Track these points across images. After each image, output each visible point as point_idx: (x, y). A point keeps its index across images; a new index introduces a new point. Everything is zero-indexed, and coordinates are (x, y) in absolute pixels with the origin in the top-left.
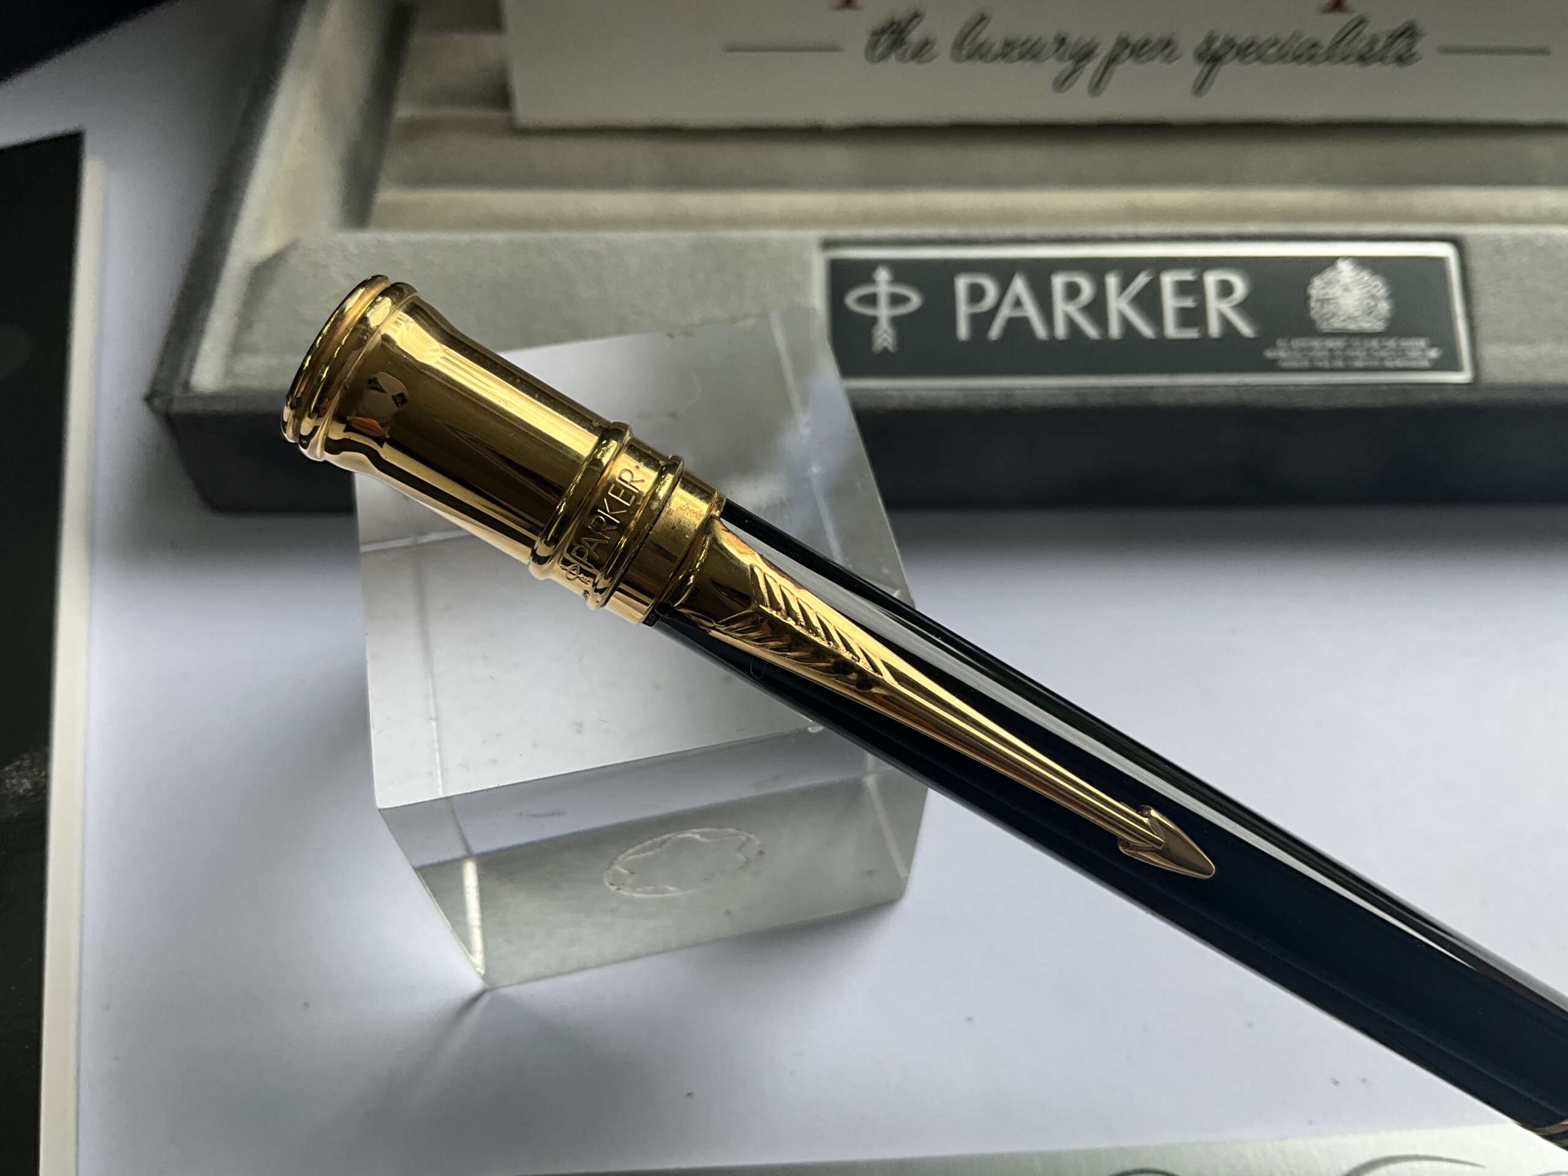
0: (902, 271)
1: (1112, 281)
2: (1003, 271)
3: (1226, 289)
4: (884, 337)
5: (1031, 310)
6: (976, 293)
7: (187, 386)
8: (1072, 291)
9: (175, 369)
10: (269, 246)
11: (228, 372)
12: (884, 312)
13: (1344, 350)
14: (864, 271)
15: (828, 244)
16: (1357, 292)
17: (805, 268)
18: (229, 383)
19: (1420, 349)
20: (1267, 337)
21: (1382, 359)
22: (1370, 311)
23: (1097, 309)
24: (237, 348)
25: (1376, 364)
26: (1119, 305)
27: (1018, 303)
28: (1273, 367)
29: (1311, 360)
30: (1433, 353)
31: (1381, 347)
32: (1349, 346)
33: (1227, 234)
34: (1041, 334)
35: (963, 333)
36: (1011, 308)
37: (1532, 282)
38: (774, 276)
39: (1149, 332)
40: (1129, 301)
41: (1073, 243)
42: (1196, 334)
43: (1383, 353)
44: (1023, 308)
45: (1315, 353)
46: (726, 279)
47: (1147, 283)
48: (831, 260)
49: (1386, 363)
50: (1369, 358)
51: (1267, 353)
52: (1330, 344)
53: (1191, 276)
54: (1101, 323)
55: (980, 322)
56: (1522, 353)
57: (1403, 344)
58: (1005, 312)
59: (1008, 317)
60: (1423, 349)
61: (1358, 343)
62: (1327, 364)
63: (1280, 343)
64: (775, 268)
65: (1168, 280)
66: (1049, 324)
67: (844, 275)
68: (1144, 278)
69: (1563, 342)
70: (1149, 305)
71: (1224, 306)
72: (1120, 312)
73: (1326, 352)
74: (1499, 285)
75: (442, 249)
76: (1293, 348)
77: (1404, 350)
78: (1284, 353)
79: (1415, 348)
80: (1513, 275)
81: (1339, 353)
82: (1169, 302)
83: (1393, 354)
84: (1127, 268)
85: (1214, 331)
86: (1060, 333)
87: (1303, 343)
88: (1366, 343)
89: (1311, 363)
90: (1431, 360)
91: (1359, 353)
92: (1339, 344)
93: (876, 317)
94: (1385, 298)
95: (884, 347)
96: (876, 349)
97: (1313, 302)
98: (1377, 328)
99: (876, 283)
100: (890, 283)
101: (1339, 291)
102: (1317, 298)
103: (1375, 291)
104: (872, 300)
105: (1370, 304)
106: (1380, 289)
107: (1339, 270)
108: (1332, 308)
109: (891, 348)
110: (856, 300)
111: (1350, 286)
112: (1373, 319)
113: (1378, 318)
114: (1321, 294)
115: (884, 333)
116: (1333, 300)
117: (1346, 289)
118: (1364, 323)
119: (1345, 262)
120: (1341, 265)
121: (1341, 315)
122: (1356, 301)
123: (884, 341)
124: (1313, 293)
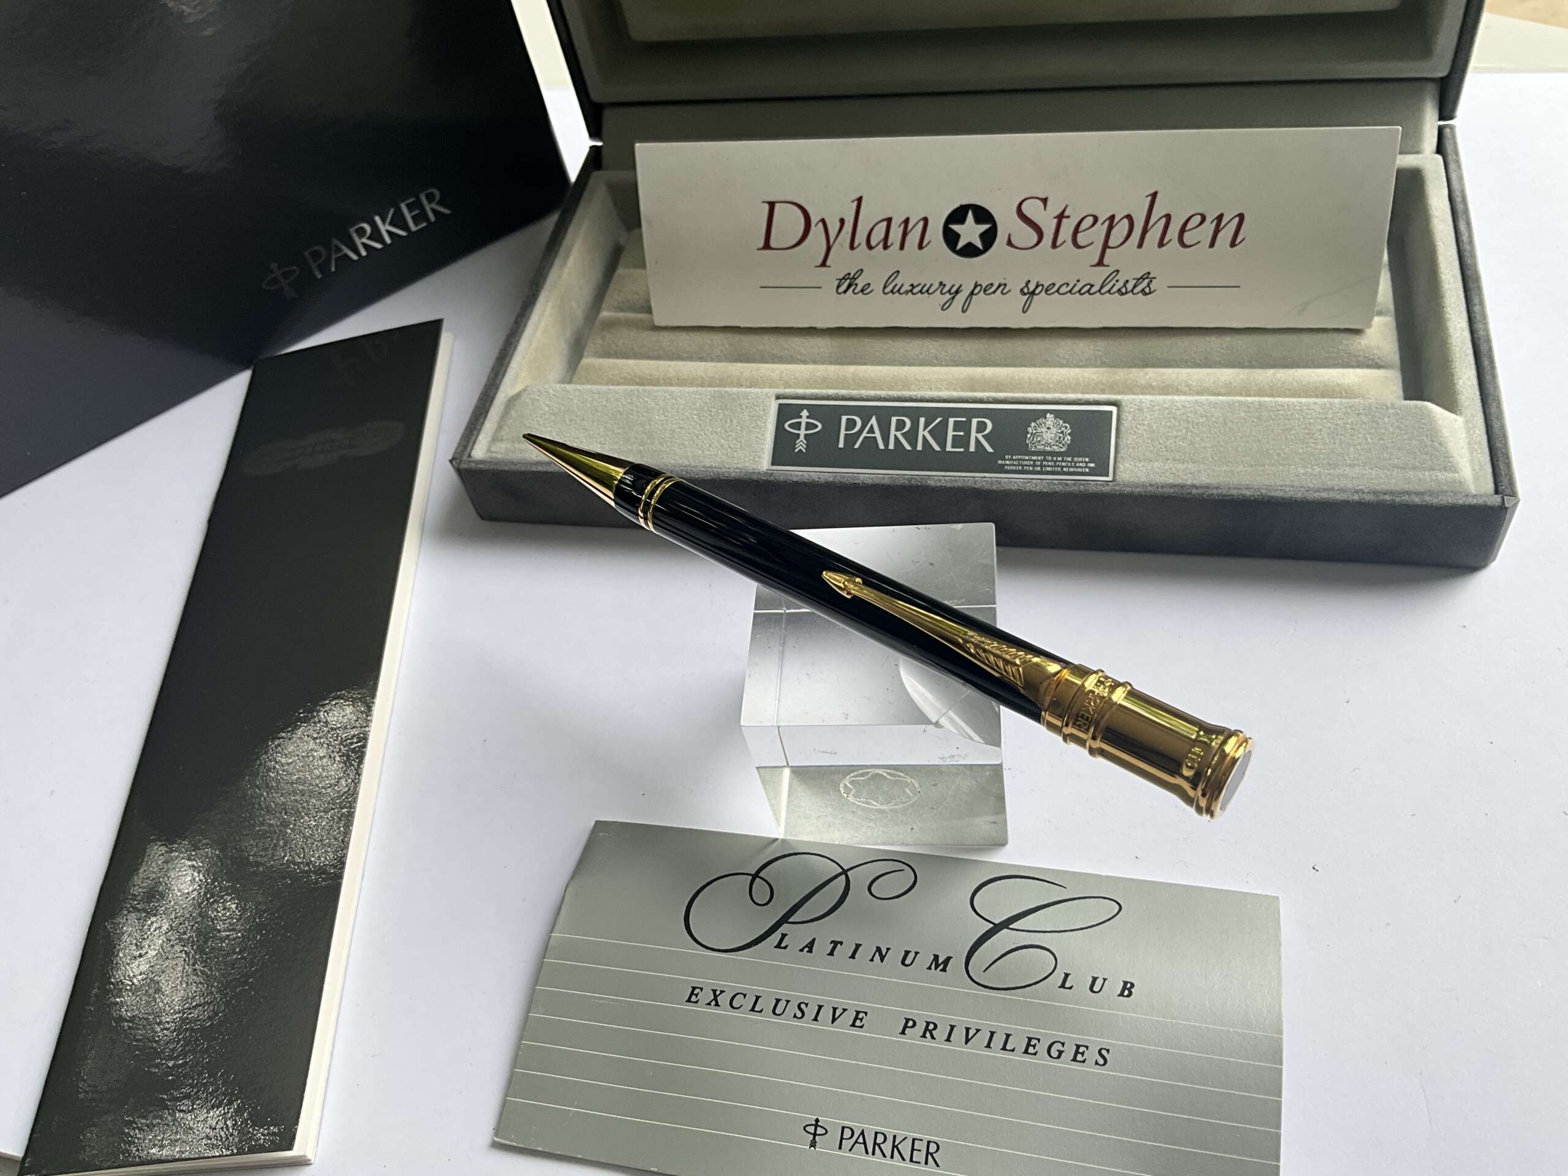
0: (814, 411)
1: (922, 420)
2: (865, 414)
3: (981, 427)
4: (801, 445)
5: (877, 434)
6: (851, 424)
7: (470, 456)
8: (900, 425)
9: (465, 447)
10: (519, 388)
11: (489, 450)
12: (803, 432)
13: (1042, 461)
14: (795, 411)
15: (778, 397)
16: (1054, 430)
17: (766, 410)
18: (489, 454)
19: (1084, 462)
20: (999, 454)
21: (1062, 467)
22: (1059, 441)
23: (912, 436)
24: (495, 439)
25: (1059, 469)
26: (923, 433)
27: (872, 430)
28: (1002, 469)
29: (1023, 466)
30: (1092, 465)
31: (1063, 461)
32: (1045, 460)
33: (988, 398)
34: (882, 446)
35: (841, 445)
36: (868, 433)
37: (1157, 427)
38: (750, 412)
39: (937, 448)
40: (930, 432)
41: (906, 400)
42: (962, 450)
43: (1063, 464)
44: (874, 433)
45: (1026, 463)
46: (726, 412)
47: (940, 422)
48: (780, 405)
49: (1065, 469)
50: (1056, 466)
51: (1000, 462)
52: (1034, 458)
53: (964, 419)
54: (913, 442)
55: (851, 439)
56: (1143, 466)
57: (1076, 459)
58: (864, 434)
59: (865, 437)
60: (1087, 463)
61: (1050, 458)
62: (1031, 468)
63: (1007, 457)
64: (751, 407)
65: (951, 421)
66: (886, 441)
67: (786, 413)
68: (939, 419)
69: (1169, 461)
70: (939, 434)
71: (980, 436)
72: (924, 437)
73: (1032, 463)
74: (1137, 428)
75: (593, 393)
76: (1014, 460)
77: (1076, 463)
78: (1008, 462)
79: (1082, 462)
80: (1146, 423)
81: (1039, 463)
82: (951, 433)
83: (1069, 464)
84: (931, 414)
85: (972, 449)
86: (891, 446)
87: (1020, 457)
88: (1055, 459)
89: (1023, 468)
90: (1089, 468)
91: (1050, 463)
92: (1039, 458)
93: (799, 435)
94: (1069, 434)
95: (800, 450)
96: (796, 451)
97: (1029, 436)
98: (1062, 450)
99: (801, 417)
100: (808, 417)
101: (1044, 430)
102: (1032, 433)
103: (1063, 429)
104: (797, 426)
105: (1060, 437)
106: (1066, 427)
107: (1045, 418)
108: (1039, 439)
109: (804, 451)
110: (790, 426)
111: (1051, 427)
112: (1061, 445)
113: (1063, 445)
114: (1034, 432)
115: (801, 443)
116: (1040, 435)
117: (1049, 428)
118: (1055, 447)
119: (1051, 414)
120: (1048, 415)
121: (1043, 443)
122: (1053, 435)
123: (801, 447)
124: (1030, 430)
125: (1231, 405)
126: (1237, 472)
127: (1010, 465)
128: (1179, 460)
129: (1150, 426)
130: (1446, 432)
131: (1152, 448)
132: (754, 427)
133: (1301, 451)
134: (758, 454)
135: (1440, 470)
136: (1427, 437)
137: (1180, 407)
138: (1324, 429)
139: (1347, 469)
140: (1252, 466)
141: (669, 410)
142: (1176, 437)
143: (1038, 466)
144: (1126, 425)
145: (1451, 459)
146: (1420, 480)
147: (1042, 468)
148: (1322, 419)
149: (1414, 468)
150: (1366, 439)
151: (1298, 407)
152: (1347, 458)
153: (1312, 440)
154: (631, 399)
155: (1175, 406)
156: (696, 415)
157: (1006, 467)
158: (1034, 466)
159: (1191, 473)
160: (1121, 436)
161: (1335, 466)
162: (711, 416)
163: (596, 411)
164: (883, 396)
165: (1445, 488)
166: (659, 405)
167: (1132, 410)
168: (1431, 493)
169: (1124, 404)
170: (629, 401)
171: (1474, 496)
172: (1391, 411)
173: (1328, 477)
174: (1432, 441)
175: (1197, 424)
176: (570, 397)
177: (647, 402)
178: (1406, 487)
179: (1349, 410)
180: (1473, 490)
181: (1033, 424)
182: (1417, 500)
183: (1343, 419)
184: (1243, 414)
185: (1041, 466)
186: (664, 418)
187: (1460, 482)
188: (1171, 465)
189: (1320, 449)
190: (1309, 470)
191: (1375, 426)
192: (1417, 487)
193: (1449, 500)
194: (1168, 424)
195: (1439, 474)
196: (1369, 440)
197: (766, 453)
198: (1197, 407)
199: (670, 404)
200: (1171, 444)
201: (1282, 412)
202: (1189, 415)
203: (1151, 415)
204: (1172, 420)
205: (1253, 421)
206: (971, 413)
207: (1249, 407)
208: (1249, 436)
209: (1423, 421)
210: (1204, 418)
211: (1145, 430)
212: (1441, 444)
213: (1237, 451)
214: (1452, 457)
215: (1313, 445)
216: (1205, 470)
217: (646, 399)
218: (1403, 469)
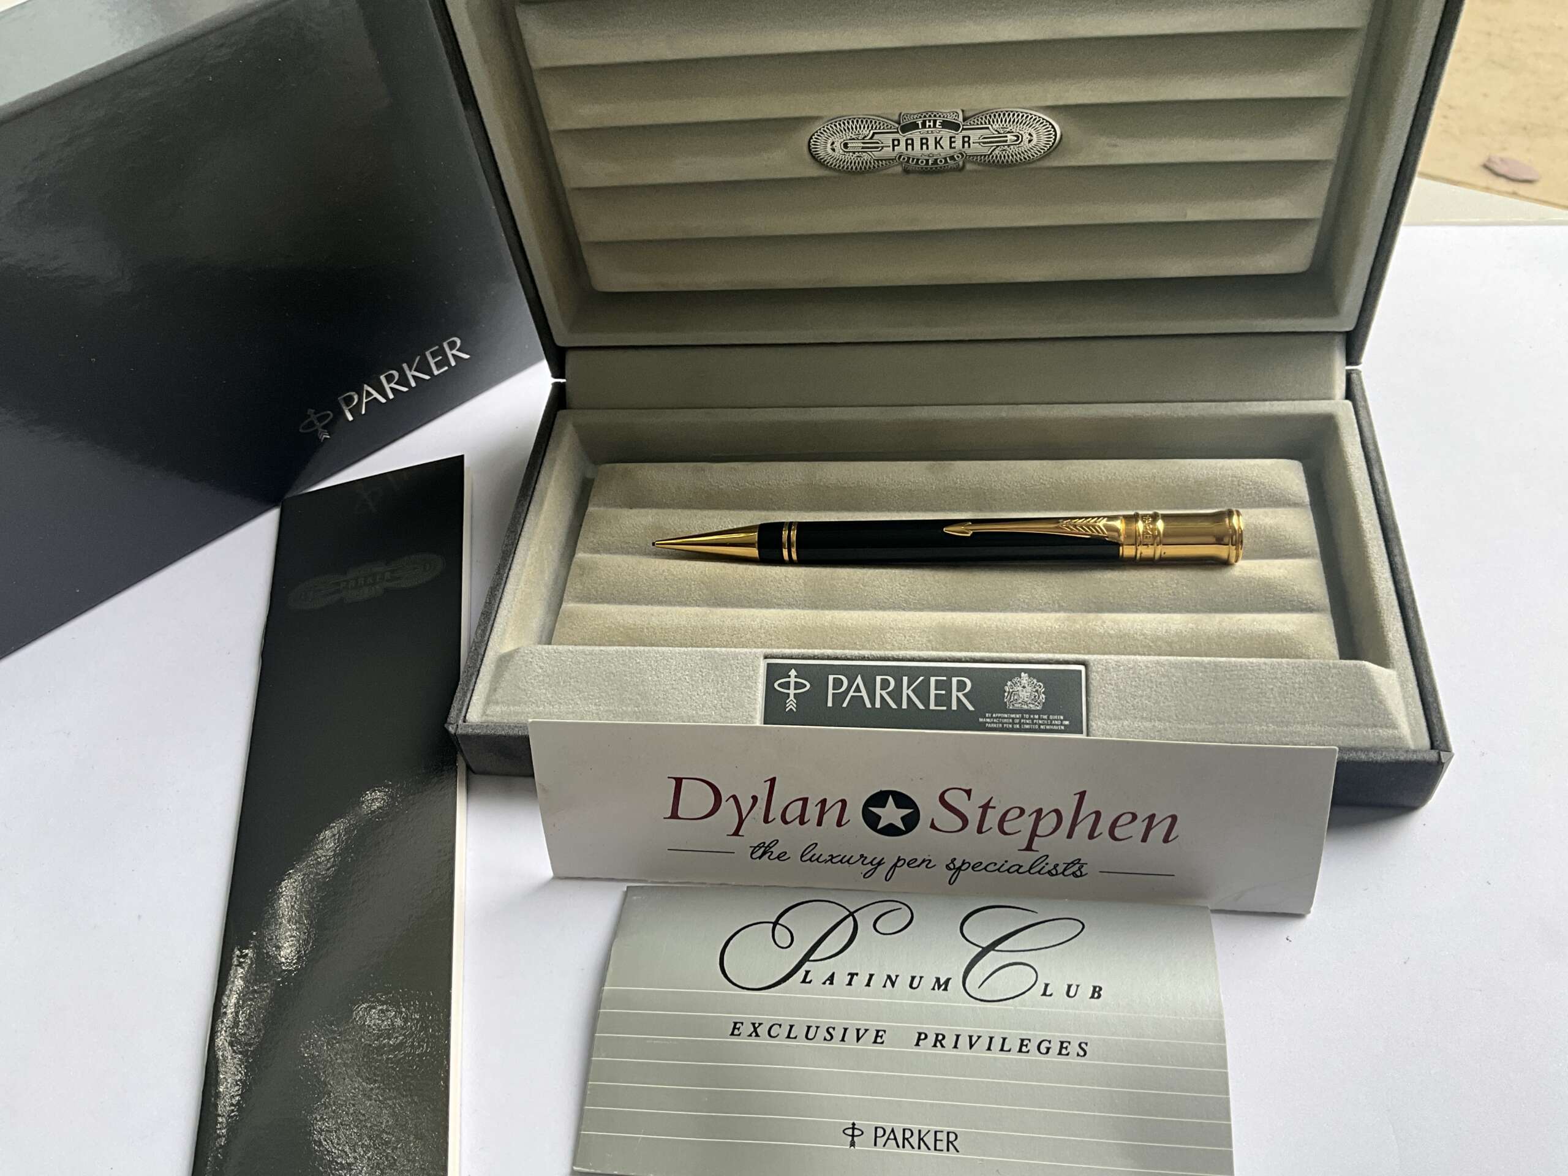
0: (802, 671)
1: (905, 679)
2: (851, 673)
3: (961, 686)
4: (791, 704)
5: (864, 694)
6: (838, 684)
7: (466, 720)
8: (885, 684)
9: (461, 710)
10: (508, 647)
11: (485, 714)
12: (792, 691)
13: (1020, 719)
14: (784, 670)
15: (765, 657)
16: (1029, 689)
17: (755, 670)
18: (486, 718)
19: (1059, 721)
20: (980, 712)
21: (1040, 725)
22: (1035, 699)
23: (896, 695)
24: (489, 700)
25: (1037, 727)
26: (906, 692)
27: (858, 690)
28: (984, 727)
29: (1003, 724)
30: (1067, 723)
31: (1039, 719)
32: (1023, 718)
33: (965, 657)
34: (869, 705)
35: (830, 704)
36: (854, 692)
37: (1124, 687)
38: (740, 672)
39: (921, 707)
40: (913, 691)
41: (888, 659)
42: (945, 708)
43: (1040, 722)
44: (860, 692)
45: (1005, 720)
46: (717, 673)
47: (923, 680)
48: (768, 664)
49: (1042, 727)
50: (1033, 724)
51: (981, 720)
52: (1013, 716)
53: (945, 678)
54: (898, 701)
55: (839, 698)
56: (1114, 724)
57: (1051, 717)
58: (851, 693)
59: (852, 696)
60: (1062, 721)
61: (1027, 716)
62: (1011, 726)
63: (987, 715)
64: (741, 668)
65: (933, 679)
66: (873, 701)
67: (774, 672)
68: (921, 678)
69: (1138, 719)
70: (922, 692)
71: (960, 695)
72: (908, 696)
73: (1011, 720)
74: (1105, 687)
75: (586, 655)
76: (994, 718)
77: (1051, 721)
78: (988, 720)
79: (1057, 720)
80: (1113, 682)
81: (1018, 721)
82: (933, 692)
83: (1046, 722)
84: (913, 673)
85: (954, 707)
86: (878, 705)
87: (999, 715)
88: (1032, 716)
89: (1003, 726)
90: (1065, 726)
91: (1028, 721)
92: (1018, 716)
93: (789, 694)
94: (1043, 693)
95: (791, 709)
96: (787, 710)
97: (1006, 694)
98: (1038, 708)
99: (789, 677)
100: (796, 677)
101: (1020, 688)
102: (1009, 692)
103: (1038, 688)
104: (787, 685)
105: (1035, 697)
106: (1040, 687)
107: (1020, 677)
108: (1016, 697)
109: (795, 710)
110: (779, 685)
111: (1026, 685)
112: (1036, 703)
113: (1039, 703)
114: (1011, 690)
115: (791, 702)
116: (1016, 693)
117: (1024, 687)
118: (1031, 705)
119: (1025, 673)
120: (1023, 674)
121: (1020, 701)
122: (1029, 694)
123: (791, 706)
124: (1007, 689)
125: (1189, 665)
126: (1201, 730)
127: (991, 723)
128: (1146, 718)
129: (1117, 685)
130: (1384, 690)
131: (1121, 707)
132: (744, 687)
133: (1256, 709)
134: (751, 713)
135: (1381, 727)
136: (1367, 695)
137: (1143, 667)
138: (1275, 689)
139: (1299, 726)
140: (1212, 724)
141: (661, 670)
142: (1142, 696)
143: (1016, 724)
144: (1095, 684)
145: (1390, 717)
146: (1365, 736)
147: (1020, 726)
148: (1272, 679)
149: (1358, 725)
150: (1313, 698)
151: (1250, 668)
152: (1297, 716)
153: (1264, 699)
154: (623, 660)
155: (1139, 666)
156: (687, 675)
157: (987, 725)
158: (1013, 723)
159: (1158, 731)
160: (1092, 695)
161: (1288, 724)
162: (702, 676)
163: (590, 672)
164: (866, 656)
165: (1386, 744)
166: (651, 666)
167: (1100, 670)
168: (1375, 750)
169: (1092, 664)
170: (622, 662)
171: (1414, 751)
172: (1334, 671)
173: (1282, 734)
174: (1373, 699)
175: (1160, 683)
176: (563, 658)
177: (639, 663)
178: (1353, 744)
179: (1296, 671)
180: (1412, 745)
181: (1009, 683)
182: (1363, 757)
183: (1292, 679)
184: (1200, 674)
185: (1020, 723)
186: (656, 678)
187: (1400, 738)
188: (1140, 723)
189: (1273, 708)
190: (1265, 728)
191: (1321, 685)
192: (1362, 744)
193: (1392, 756)
194: (1133, 683)
195: (1380, 731)
196: (1316, 698)
197: (758, 712)
198: (1159, 668)
199: (662, 664)
200: (1138, 703)
201: (1236, 672)
202: (1152, 675)
203: (1117, 675)
204: (1137, 679)
205: (1210, 681)
206: (951, 673)
207: (1205, 668)
208: (1209, 695)
209: (1363, 680)
210: (1166, 678)
211: (1113, 689)
212: (1380, 702)
213: (1198, 709)
214: (1391, 714)
215: (1265, 704)
216: (1170, 728)
217: (638, 661)
218: (1347, 726)
